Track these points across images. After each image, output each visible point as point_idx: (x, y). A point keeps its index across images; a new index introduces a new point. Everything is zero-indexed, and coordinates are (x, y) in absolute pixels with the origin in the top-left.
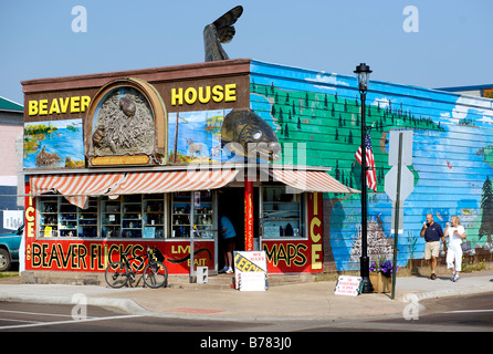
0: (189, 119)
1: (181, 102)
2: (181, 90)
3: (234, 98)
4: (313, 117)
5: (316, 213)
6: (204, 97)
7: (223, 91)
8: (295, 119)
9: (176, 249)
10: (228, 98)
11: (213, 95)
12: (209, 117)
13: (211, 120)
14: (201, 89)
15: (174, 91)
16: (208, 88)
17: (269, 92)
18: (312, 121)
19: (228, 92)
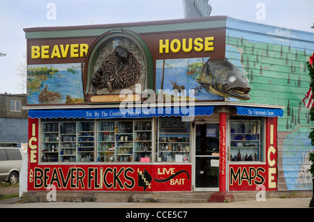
0: (174, 65)
1: (167, 51)
2: (167, 41)
3: (212, 49)
4: (272, 65)
5: (272, 142)
6: (187, 47)
7: (203, 43)
8: (258, 66)
9: (161, 171)
10: (207, 49)
11: (194, 45)
12: (190, 64)
13: (192, 66)
14: (184, 40)
15: (161, 41)
16: (190, 40)
17: (240, 44)
18: (271, 68)
19: (207, 44)
